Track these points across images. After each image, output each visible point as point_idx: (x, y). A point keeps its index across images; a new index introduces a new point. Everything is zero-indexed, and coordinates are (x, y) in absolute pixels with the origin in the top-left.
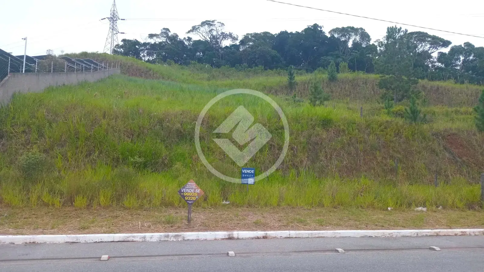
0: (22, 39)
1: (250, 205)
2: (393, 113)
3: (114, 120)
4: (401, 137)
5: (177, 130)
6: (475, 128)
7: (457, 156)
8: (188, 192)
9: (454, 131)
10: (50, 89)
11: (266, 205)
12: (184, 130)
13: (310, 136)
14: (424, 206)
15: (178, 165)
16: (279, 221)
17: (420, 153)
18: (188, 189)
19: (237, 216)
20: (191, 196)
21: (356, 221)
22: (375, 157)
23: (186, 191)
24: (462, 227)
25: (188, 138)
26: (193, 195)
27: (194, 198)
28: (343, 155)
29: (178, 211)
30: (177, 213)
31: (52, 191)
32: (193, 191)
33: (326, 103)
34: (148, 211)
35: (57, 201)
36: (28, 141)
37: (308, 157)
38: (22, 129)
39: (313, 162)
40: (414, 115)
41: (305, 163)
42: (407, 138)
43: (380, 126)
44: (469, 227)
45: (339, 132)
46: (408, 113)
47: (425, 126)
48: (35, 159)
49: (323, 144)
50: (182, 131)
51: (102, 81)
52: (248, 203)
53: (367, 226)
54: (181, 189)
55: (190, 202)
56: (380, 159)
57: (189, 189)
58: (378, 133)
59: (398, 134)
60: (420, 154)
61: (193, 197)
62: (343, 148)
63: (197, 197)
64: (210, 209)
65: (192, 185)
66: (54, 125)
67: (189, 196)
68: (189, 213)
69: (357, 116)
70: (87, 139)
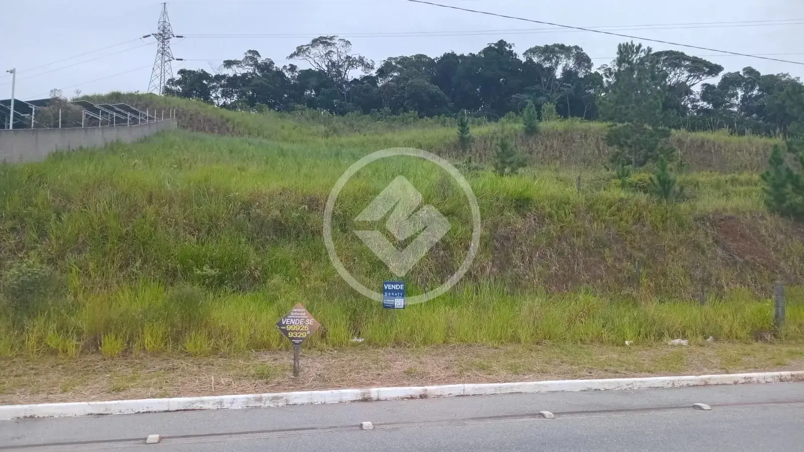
0: (8, 72)
1: (398, 343)
2: (631, 185)
3: (167, 207)
4: (644, 226)
5: (275, 220)
6: (762, 207)
7: (735, 254)
8: (293, 323)
9: (730, 214)
10: (57, 157)
11: (425, 342)
12: (287, 220)
13: (496, 226)
14: (684, 337)
15: (276, 280)
16: (447, 368)
17: (675, 249)
18: (293, 319)
19: (376, 362)
20: (299, 331)
21: (572, 364)
22: (604, 259)
23: (290, 323)
24: (747, 369)
25: (294, 232)
26: (301, 330)
27: (304, 334)
28: (551, 256)
29: (277, 356)
30: (276, 360)
31: (63, 329)
32: (301, 322)
33: (521, 170)
34: (226, 358)
35: (72, 343)
36: (21, 245)
37: (493, 261)
38: (10, 224)
39: (502, 269)
40: (664, 188)
41: (488, 270)
42: (655, 227)
43: (610, 207)
44: (756, 369)
45: (541, 219)
46: (654, 184)
47: (684, 206)
48: (33, 274)
49: (518, 238)
50: (283, 222)
51: (145, 140)
52: (395, 339)
53: (590, 373)
54: (282, 320)
55: (297, 341)
56: (610, 261)
57: (296, 318)
58: (607, 218)
59: (639, 219)
60: (675, 251)
61: (302, 332)
62: (550, 245)
63: (309, 332)
64: (331, 351)
65: (300, 312)
66: (64, 217)
67: (295, 331)
68: (296, 359)
69: (571, 192)
70: (121, 238)
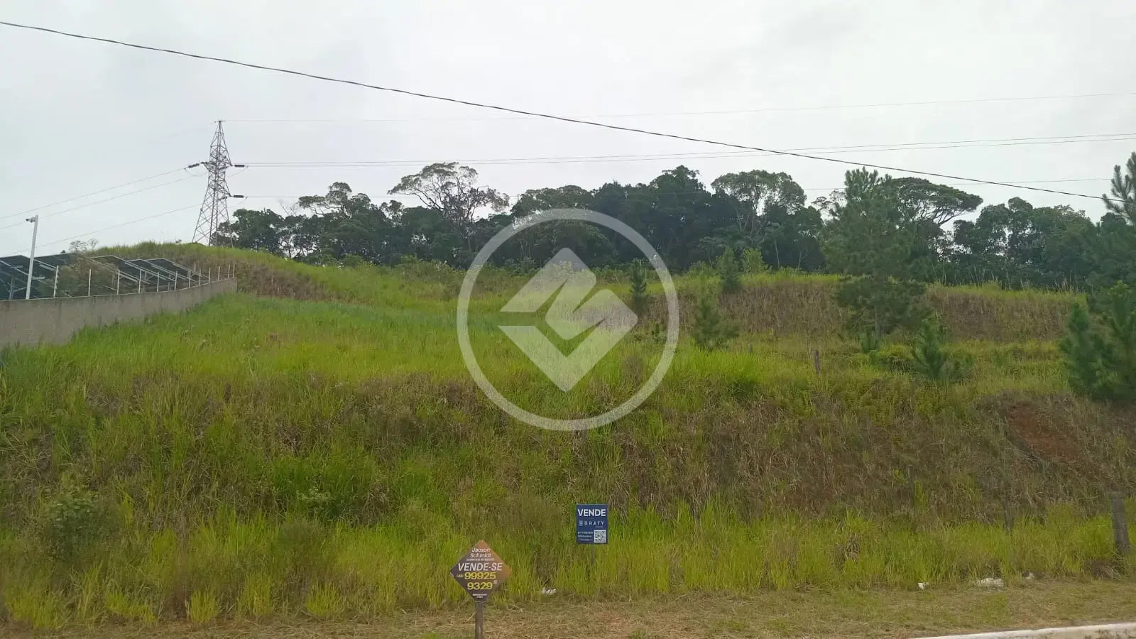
0: (27, 220)
1: (605, 595)
2: (884, 361)
3: (251, 405)
4: (911, 418)
5: (404, 421)
6: (1068, 390)
7: (1038, 455)
8: (474, 569)
9: (1024, 398)
11: (644, 592)
12: (420, 419)
13: (710, 420)
14: (998, 575)
15: (415, 505)
16: (686, 629)
17: (957, 449)
18: (474, 562)
19: (584, 623)
20: (483, 580)
21: (858, 619)
22: (860, 465)
23: (469, 569)
24: (1096, 619)
25: (429, 437)
26: (485, 578)
27: (489, 585)
28: (789, 463)
29: (439, 618)
30: (439, 624)
31: (127, 587)
32: (485, 566)
33: (729, 342)
34: (367, 623)
35: (147, 612)
36: (45, 465)
37: (710, 472)
38: (29, 434)
39: (723, 482)
40: (933, 364)
41: (704, 485)
42: (925, 417)
43: (862, 392)
44: (1110, 618)
45: (774, 410)
46: (918, 360)
47: (959, 389)
48: (82, 507)
49: (742, 437)
50: (415, 422)
51: (198, 309)
52: (601, 590)
53: (887, 631)
54: (458, 565)
55: (480, 596)
56: (870, 468)
57: (477, 562)
58: (860, 408)
59: (903, 409)
60: (957, 453)
61: (486, 581)
62: (785, 446)
63: (495, 582)
64: (514, 609)
65: (484, 553)
66: (107, 423)
67: (477, 580)
68: (477, 620)
69: (806, 372)
70: (192, 451)
